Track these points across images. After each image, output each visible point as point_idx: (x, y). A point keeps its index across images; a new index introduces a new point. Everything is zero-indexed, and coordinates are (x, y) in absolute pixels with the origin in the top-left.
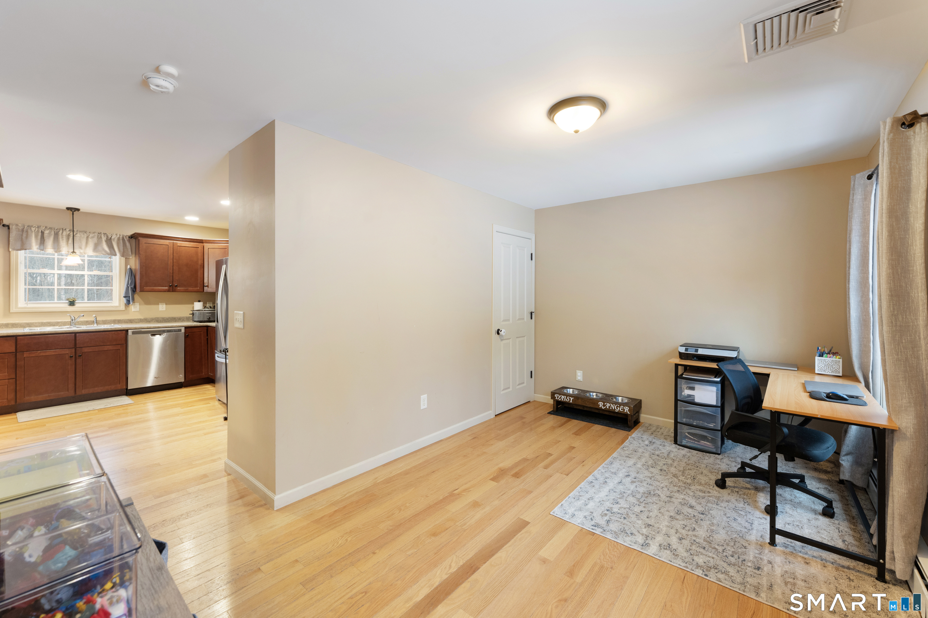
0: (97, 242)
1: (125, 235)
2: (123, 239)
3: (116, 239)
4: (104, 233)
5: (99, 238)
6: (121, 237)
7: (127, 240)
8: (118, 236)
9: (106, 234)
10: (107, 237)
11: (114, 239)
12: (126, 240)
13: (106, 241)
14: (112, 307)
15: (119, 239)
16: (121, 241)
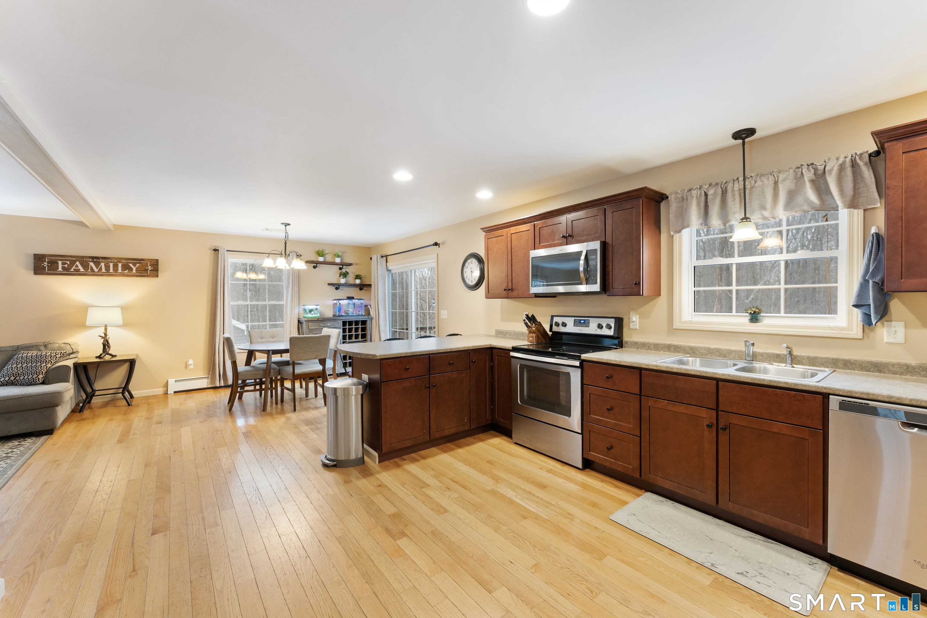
0: (794, 188)
1: (858, 153)
2: (854, 164)
3: (836, 169)
4: (809, 163)
5: (799, 178)
6: (848, 160)
7: (866, 164)
8: (841, 160)
9: (813, 164)
10: (816, 170)
11: (831, 171)
12: (861, 163)
13: (812, 181)
14: (831, 328)
15: (842, 167)
16: (849, 171)
